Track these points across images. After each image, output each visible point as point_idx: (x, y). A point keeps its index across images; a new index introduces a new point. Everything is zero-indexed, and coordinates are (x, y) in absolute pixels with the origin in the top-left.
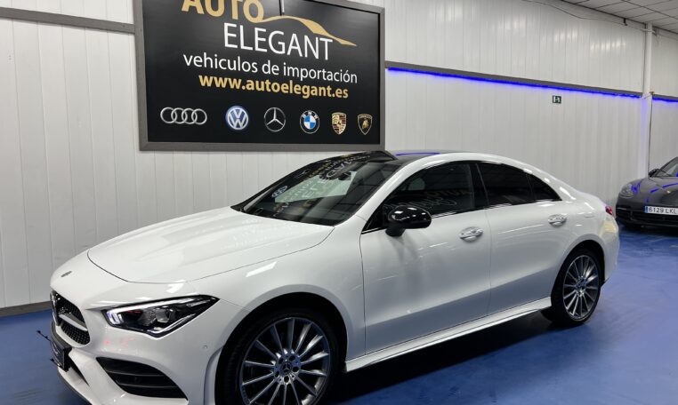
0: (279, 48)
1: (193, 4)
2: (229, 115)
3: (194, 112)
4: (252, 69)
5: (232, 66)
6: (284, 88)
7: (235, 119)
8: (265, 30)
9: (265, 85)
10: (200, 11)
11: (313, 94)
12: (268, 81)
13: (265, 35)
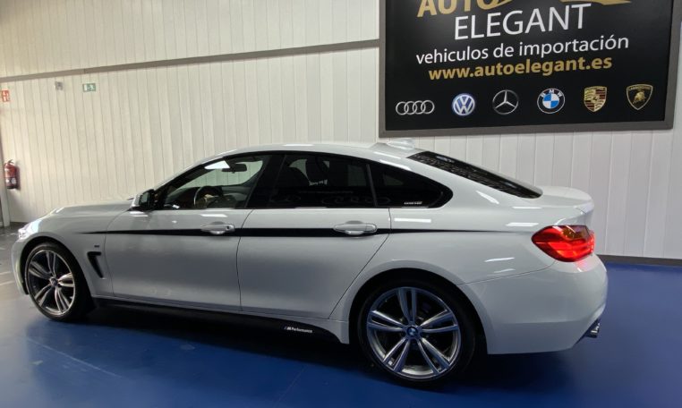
0: (517, 28)
1: (428, 8)
2: (455, 103)
3: (423, 103)
4: (482, 55)
5: (461, 57)
6: (519, 69)
7: (461, 106)
8: (499, 14)
9: (496, 70)
10: (434, 13)
11: (556, 69)
12: (499, 64)
13: (500, 19)
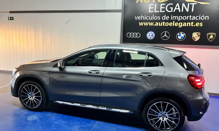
0: (170, 10)
2: (148, 34)
6: (170, 24)
7: (150, 35)
8: (165, 4)
10: (142, 2)
12: (164, 22)
13: (165, 6)
